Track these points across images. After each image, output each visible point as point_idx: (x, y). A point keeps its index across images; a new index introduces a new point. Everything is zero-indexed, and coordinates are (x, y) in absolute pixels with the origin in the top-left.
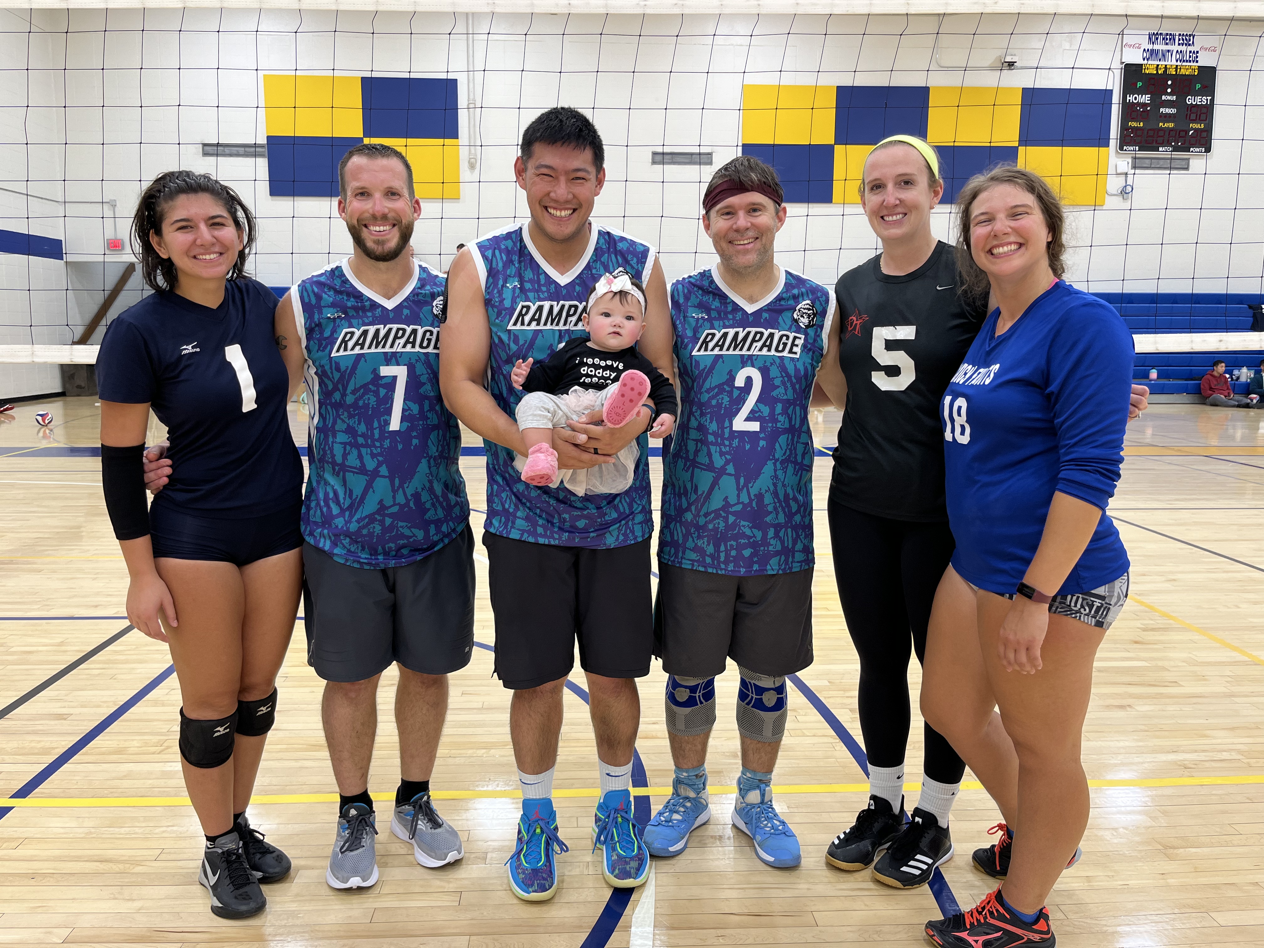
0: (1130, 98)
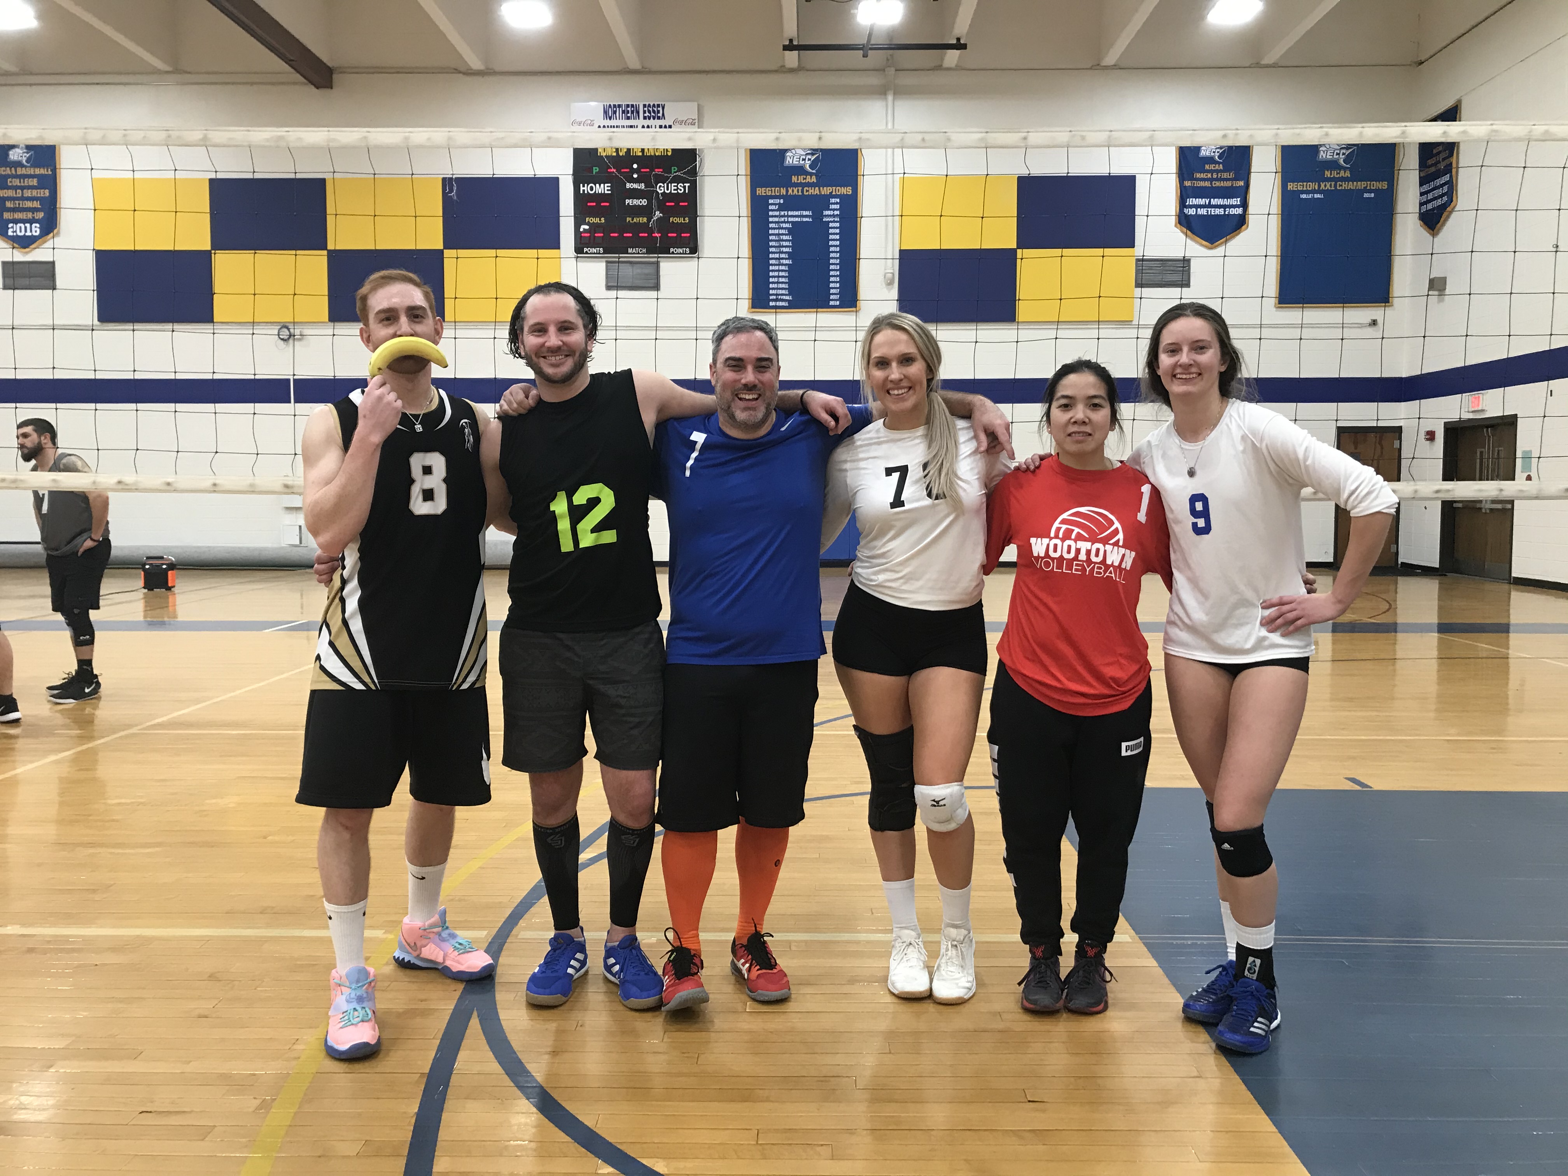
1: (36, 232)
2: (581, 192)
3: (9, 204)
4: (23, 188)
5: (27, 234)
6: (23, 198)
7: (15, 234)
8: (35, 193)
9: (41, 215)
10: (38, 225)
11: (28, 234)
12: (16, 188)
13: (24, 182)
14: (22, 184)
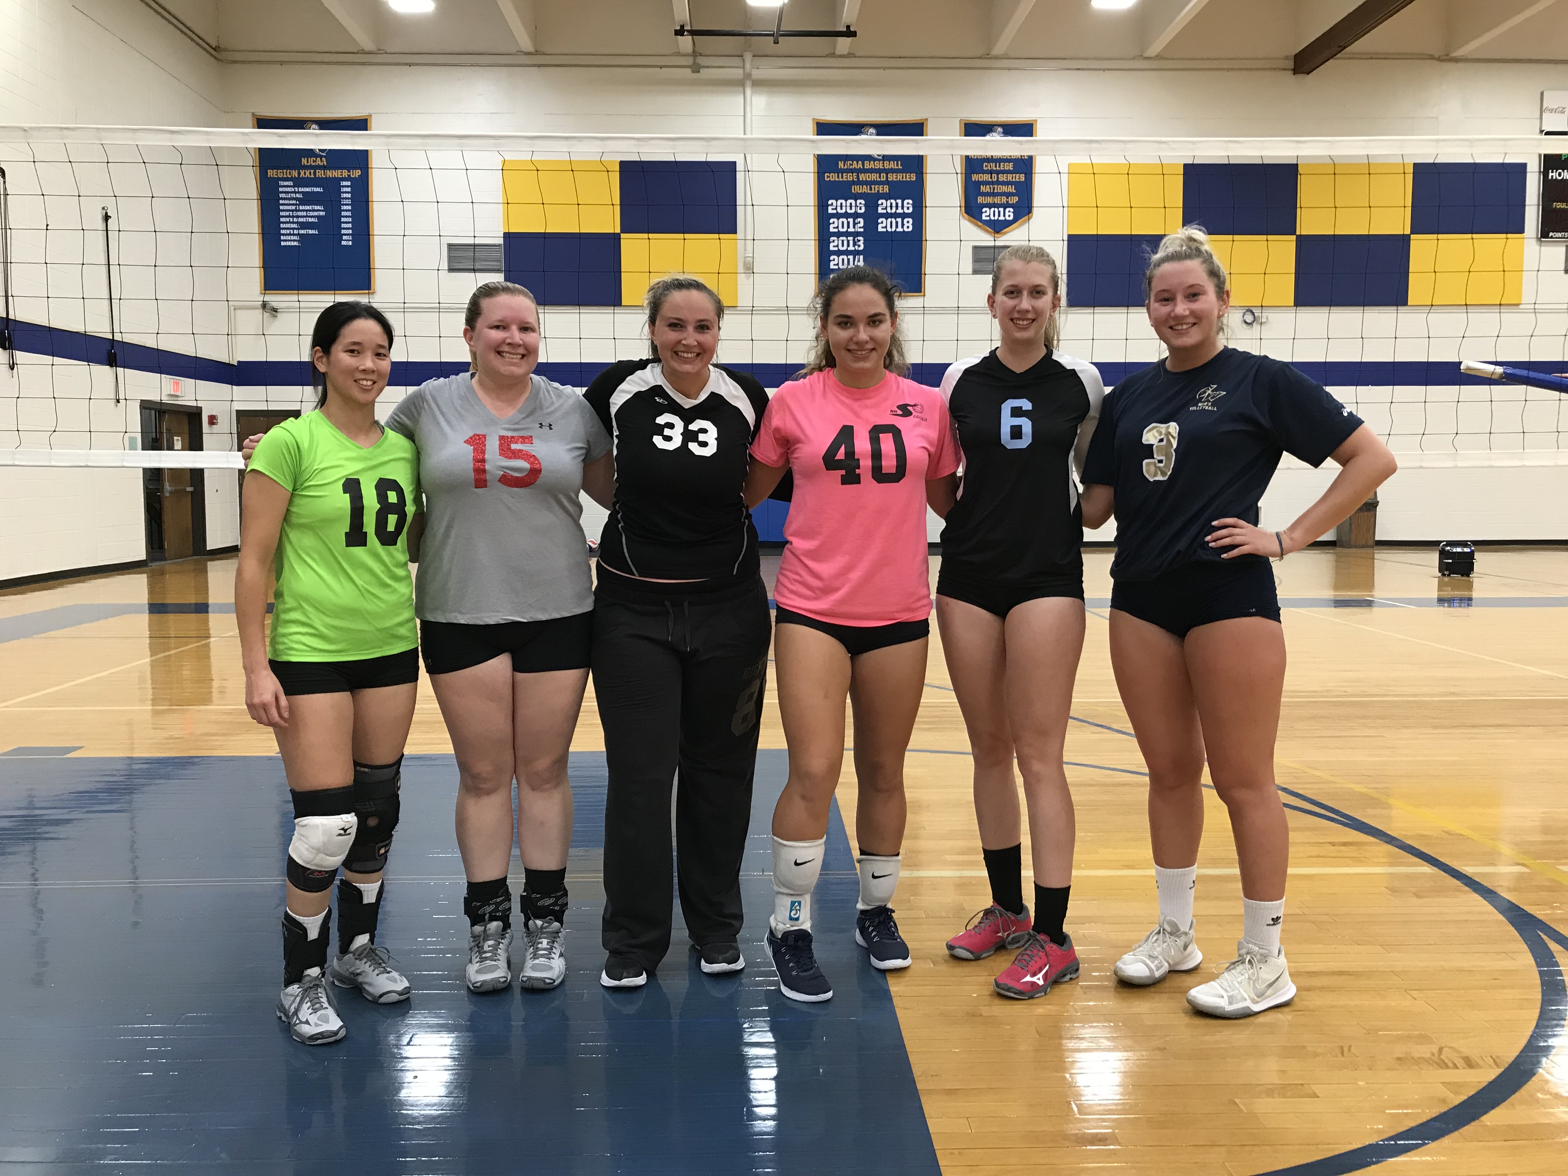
0: (1553, 175)
1: (1009, 216)
2: (1550, 178)
3: (983, 189)
4: (998, 173)
5: (1000, 219)
6: (998, 183)
7: (988, 218)
8: (1010, 177)
9: (1015, 199)
10: (1012, 210)
11: (1002, 218)
12: (991, 172)
13: (1000, 166)
14: (998, 169)
